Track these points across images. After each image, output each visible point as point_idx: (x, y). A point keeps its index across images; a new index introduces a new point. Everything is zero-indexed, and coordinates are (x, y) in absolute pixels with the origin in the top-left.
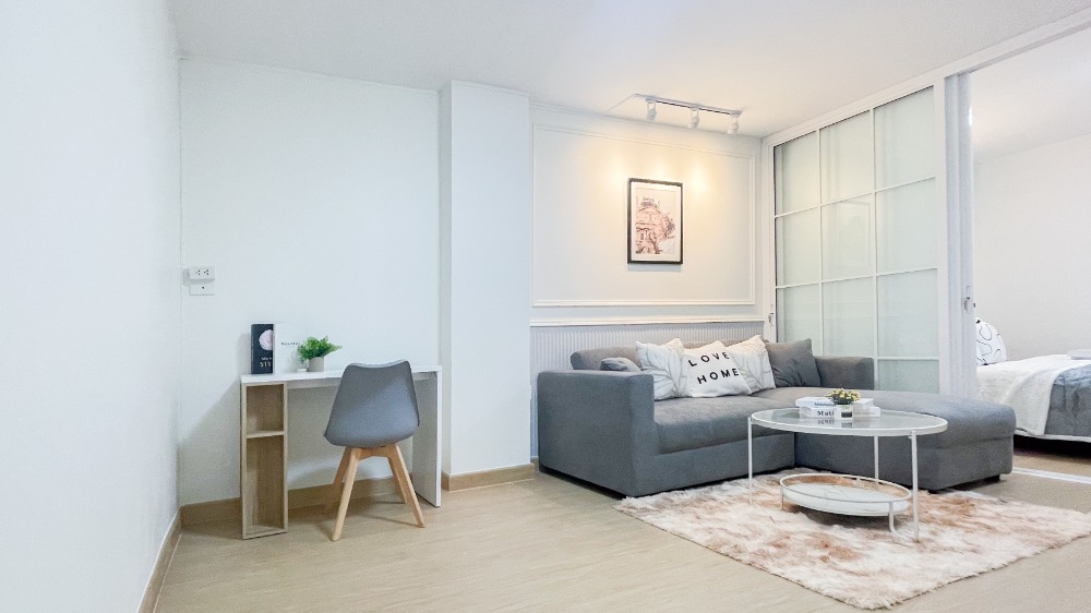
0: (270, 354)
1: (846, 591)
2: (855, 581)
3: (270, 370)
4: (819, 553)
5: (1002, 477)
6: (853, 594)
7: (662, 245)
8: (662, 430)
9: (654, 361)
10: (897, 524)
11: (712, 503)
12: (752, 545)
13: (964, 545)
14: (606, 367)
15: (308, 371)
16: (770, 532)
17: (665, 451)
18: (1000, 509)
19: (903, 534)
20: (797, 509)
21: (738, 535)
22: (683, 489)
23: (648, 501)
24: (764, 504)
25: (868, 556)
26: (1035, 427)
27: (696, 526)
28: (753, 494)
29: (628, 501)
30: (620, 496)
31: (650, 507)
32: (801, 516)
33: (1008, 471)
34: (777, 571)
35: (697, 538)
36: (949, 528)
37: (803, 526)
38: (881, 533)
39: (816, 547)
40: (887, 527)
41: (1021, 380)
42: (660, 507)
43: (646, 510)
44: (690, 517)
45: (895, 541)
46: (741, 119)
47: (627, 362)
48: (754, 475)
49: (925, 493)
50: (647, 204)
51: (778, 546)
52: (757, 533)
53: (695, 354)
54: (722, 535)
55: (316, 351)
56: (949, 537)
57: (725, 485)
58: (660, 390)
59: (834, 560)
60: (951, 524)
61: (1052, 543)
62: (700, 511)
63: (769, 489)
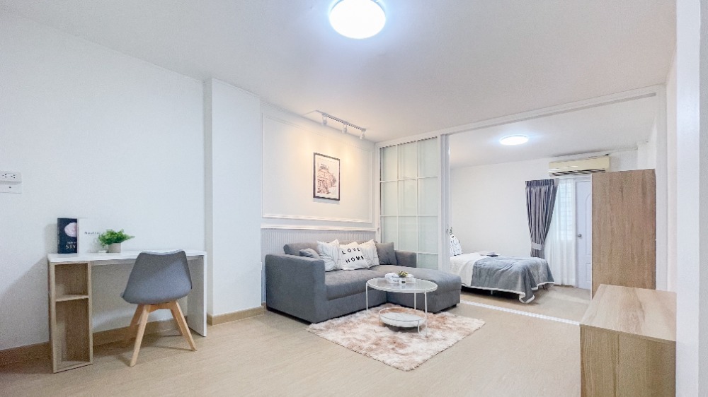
0: (75, 239)
1: (400, 363)
2: (404, 358)
3: (75, 251)
4: (391, 347)
5: (458, 305)
6: (402, 365)
7: (330, 189)
8: (329, 289)
9: (326, 251)
10: (421, 329)
11: (351, 324)
12: (366, 345)
13: (441, 337)
14: (302, 254)
15: (108, 252)
16: (373, 337)
17: (330, 299)
18: (455, 320)
19: (422, 334)
20: (385, 325)
21: (361, 341)
22: (338, 317)
23: (321, 325)
24: (373, 323)
25: (409, 346)
26: (468, 283)
27: (343, 337)
28: (369, 318)
29: (313, 326)
30: (309, 323)
31: (322, 328)
32: (386, 328)
33: (459, 302)
34: (375, 357)
35: (343, 344)
36: (437, 330)
37: (387, 333)
38: (415, 334)
39: (391, 343)
40: (417, 331)
41: (464, 264)
42: (328, 328)
43: (321, 330)
44: (341, 333)
45: (420, 338)
46: (366, 133)
47: (312, 252)
48: (369, 308)
49: (431, 314)
50: (323, 167)
51: (376, 345)
52: (368, 339)
53: (345, 248)
54: (354, 341)
55: (113, 240)
56: (438, 334)
57: (358, 314)
58: (328, 267)
59: (397, 349)
60: (439, 328)
61: (468, 333)
62: (345, 329)
63: (375, 315)
